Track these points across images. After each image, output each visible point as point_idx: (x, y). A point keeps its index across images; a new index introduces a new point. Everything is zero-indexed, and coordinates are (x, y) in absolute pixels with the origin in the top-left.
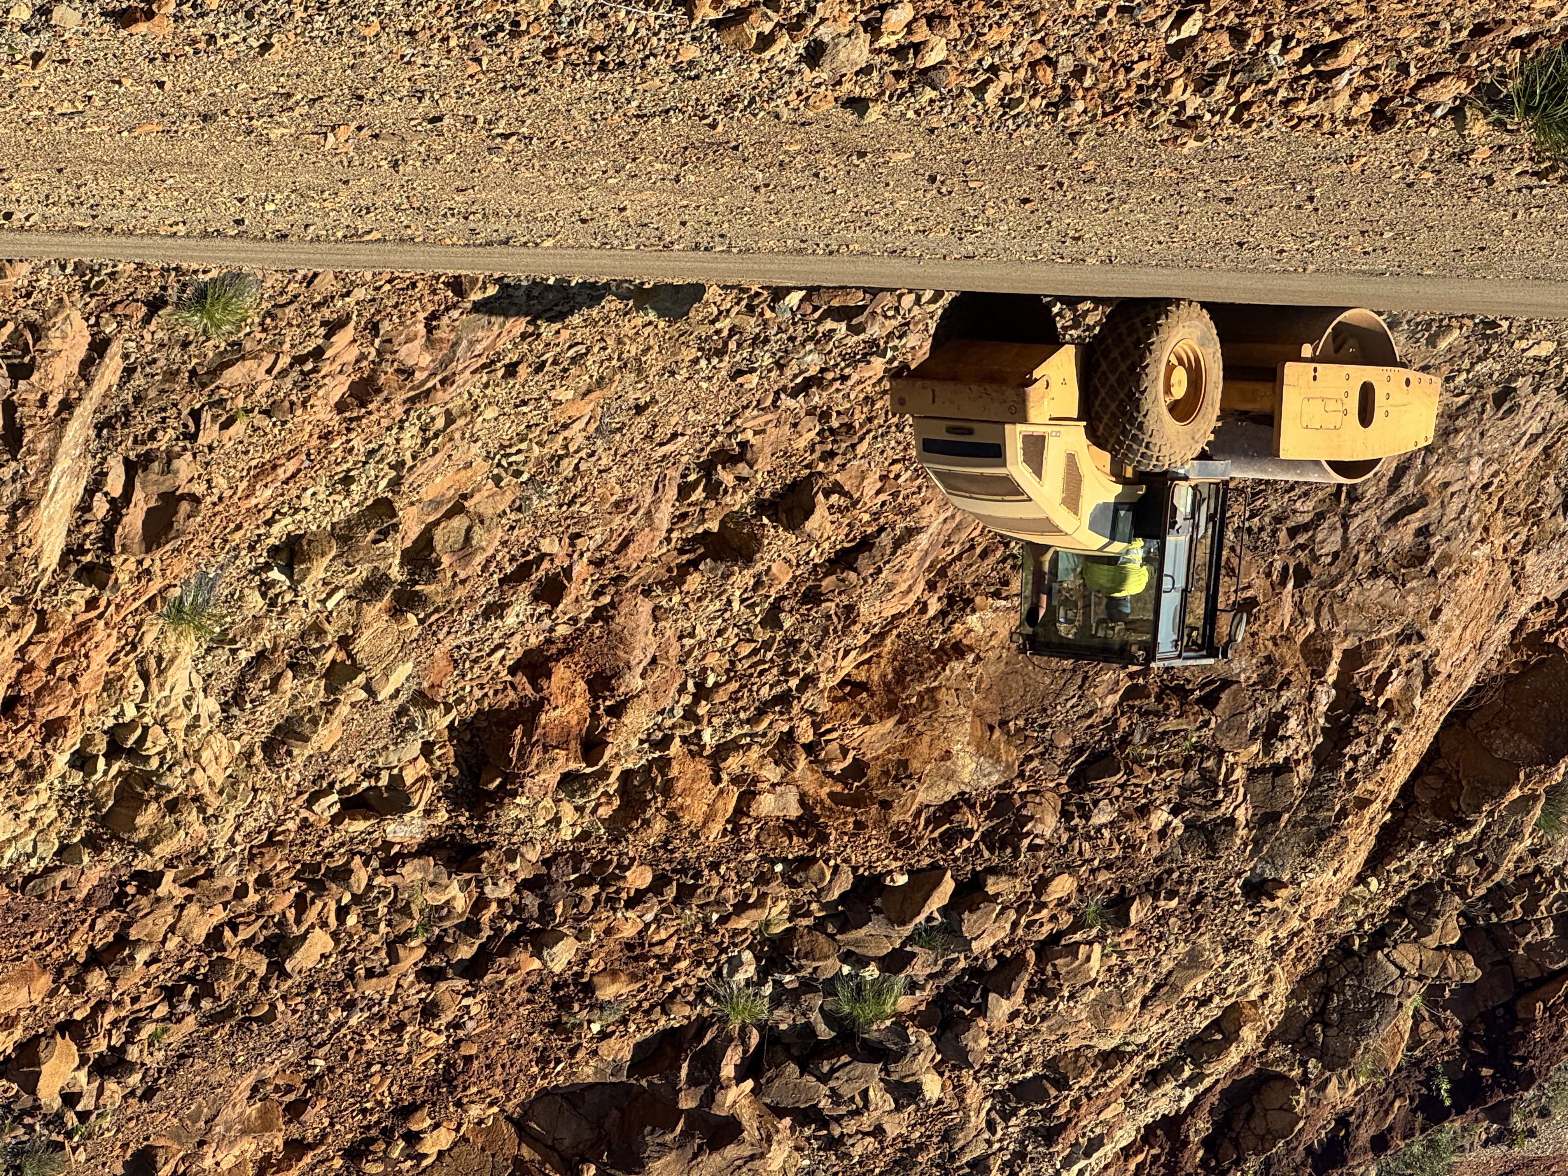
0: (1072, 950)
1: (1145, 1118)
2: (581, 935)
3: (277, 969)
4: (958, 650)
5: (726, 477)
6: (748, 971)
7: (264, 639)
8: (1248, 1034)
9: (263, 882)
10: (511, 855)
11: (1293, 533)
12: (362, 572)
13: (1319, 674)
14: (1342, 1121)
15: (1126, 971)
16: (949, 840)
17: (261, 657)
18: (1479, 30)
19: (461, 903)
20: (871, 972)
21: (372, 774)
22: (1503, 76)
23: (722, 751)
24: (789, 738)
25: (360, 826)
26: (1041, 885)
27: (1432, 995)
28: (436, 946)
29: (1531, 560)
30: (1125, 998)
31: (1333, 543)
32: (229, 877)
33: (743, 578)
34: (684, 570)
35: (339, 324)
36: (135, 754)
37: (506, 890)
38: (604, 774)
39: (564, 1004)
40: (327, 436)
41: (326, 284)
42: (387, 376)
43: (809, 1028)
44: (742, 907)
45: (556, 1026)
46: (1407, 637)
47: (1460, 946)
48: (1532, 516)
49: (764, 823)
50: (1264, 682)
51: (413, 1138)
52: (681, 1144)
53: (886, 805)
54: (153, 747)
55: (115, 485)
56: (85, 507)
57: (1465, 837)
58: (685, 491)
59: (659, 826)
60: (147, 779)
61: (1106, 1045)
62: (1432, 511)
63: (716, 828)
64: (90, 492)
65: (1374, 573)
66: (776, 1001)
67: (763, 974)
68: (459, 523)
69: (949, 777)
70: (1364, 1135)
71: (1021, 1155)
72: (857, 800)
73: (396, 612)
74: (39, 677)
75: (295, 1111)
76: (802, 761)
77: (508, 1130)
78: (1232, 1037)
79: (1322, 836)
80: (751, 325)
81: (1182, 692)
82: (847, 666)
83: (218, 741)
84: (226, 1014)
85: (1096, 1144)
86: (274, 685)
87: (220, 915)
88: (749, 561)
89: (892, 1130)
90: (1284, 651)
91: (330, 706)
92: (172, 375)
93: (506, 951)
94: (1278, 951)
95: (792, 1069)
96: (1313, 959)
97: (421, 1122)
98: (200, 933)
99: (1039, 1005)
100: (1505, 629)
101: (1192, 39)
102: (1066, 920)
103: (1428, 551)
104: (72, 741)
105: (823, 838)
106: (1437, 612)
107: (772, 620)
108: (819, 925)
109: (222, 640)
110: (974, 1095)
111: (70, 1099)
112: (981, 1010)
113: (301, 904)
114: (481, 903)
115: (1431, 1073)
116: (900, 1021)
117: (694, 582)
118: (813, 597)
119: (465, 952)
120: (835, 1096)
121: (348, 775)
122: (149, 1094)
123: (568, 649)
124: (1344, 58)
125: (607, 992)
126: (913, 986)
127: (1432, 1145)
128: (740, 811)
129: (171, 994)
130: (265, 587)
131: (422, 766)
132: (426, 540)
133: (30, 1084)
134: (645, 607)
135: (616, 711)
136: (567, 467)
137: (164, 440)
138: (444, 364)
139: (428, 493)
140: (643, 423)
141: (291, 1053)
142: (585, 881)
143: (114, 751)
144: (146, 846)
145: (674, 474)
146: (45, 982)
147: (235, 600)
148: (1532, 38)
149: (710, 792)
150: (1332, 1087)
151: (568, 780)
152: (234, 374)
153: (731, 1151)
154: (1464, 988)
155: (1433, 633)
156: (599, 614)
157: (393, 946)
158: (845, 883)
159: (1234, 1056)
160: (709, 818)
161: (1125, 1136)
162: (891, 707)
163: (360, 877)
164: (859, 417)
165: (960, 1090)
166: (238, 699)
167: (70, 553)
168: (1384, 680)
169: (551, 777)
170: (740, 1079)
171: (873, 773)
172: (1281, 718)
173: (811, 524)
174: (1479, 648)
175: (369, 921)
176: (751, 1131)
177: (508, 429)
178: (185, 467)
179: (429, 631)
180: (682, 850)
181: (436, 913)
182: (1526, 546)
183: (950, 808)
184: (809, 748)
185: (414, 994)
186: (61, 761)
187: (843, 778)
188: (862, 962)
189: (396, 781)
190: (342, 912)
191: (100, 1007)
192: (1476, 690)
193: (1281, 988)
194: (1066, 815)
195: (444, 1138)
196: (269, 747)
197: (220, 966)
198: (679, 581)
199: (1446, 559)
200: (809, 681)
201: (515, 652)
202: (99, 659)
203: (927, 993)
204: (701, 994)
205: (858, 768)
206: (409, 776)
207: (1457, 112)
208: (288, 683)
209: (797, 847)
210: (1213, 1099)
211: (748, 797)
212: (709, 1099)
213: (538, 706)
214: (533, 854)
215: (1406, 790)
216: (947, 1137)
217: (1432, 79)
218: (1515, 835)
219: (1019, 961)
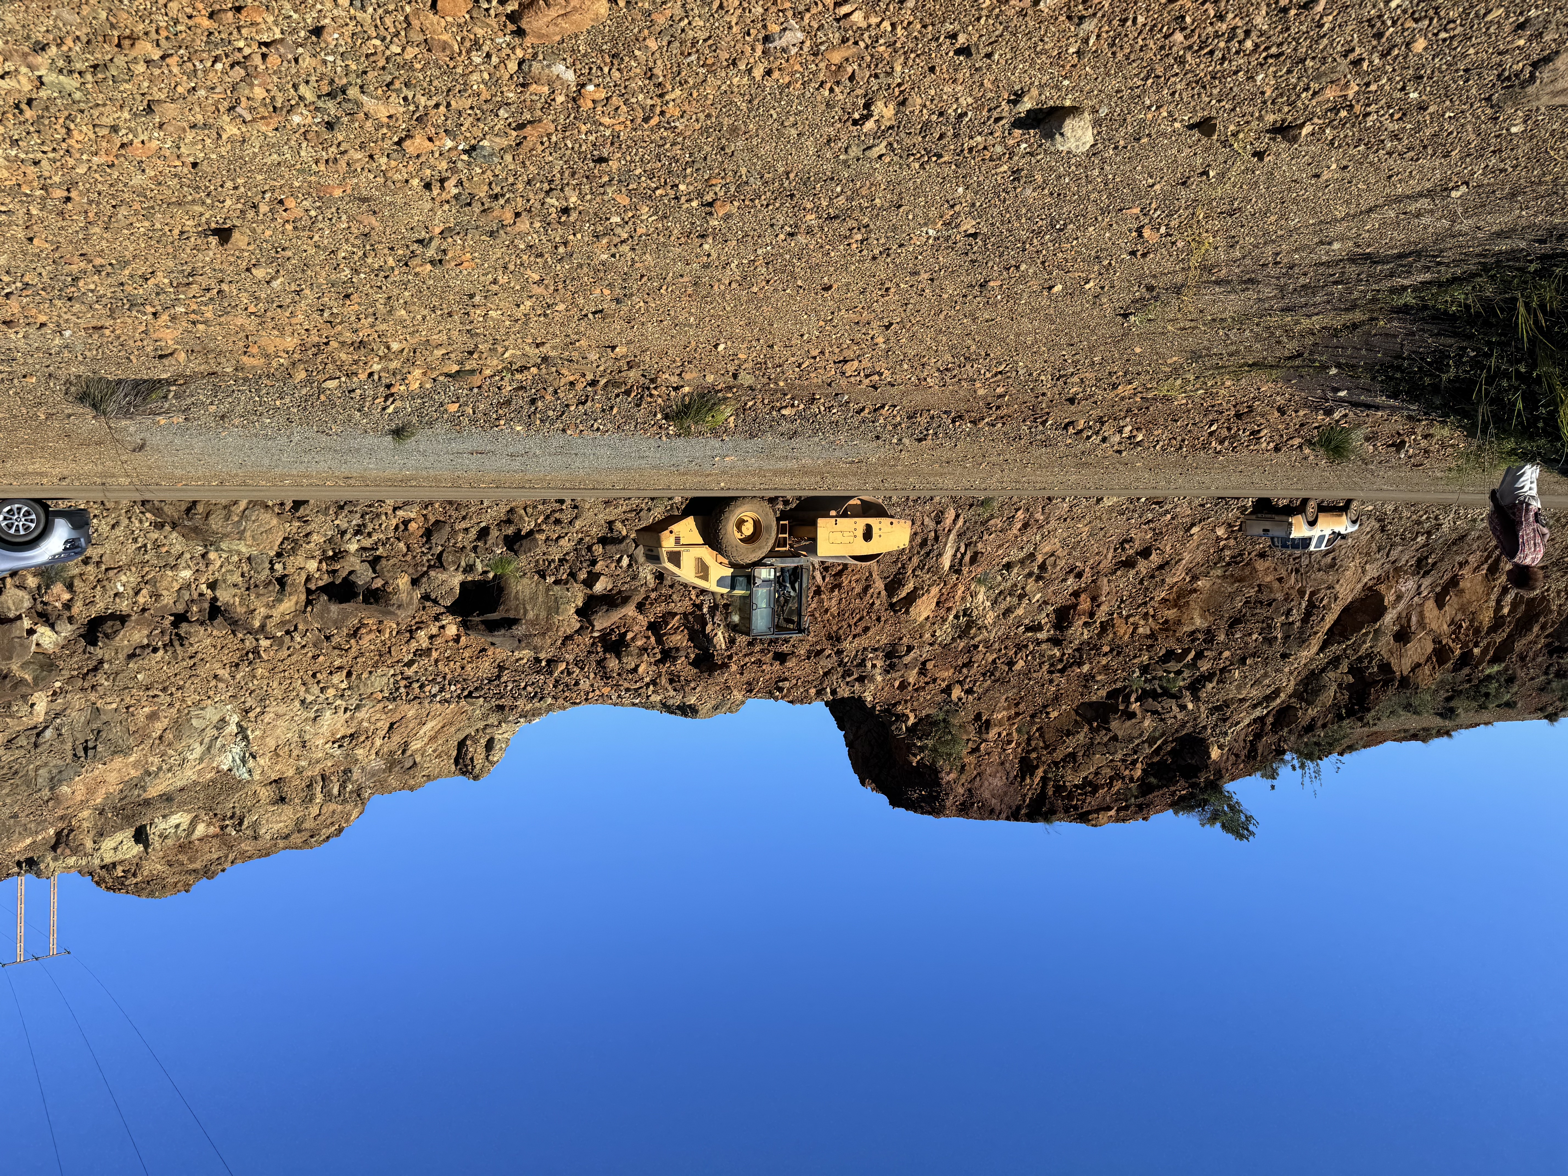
0: (1230, 671)
1: (1252, 717)
2: (1091, 663)
3: (1010, 669)
4: (1195, 591)
5: (1127, 546)
6: (1137, 674)
7: (1002, 587)
8: (1283, 695)
9: (1006, 648)
10: (1071, 642)
11: (1294, 559)
12: (1027, 571)
13: (1302, 598)
14: (1313, 719)
15: (1246, 677)
16: (1193, 641)
17: (1001, 593)
18: (1302, 425)
19: (1058, 654)
20: (1172, 675)
21: (1033, 621)
22: (1313, 437)
23: (1128, 617)
24: (1147, 614)
25: (1030, 634)
26: (1221, 653)
27: (1340, 686)
28: (1052, 665)
29: (1368, 567)
30: (1246, 684)
31: (1307, 562)
32: (996, 646)
33: (1132, 572)
34: (1116, 570)
35: (1019, 509)
36: (970, 615)
37: (1070, 651)
38: (1095, 622)
39: (1087, 681)
40: (1016, 537)
41: (1015, 499)
42: (1032, 522)
43: (1155, 689)
44: (1135, 657)
45: (1085, 686)
46: (1329, 588)
47: (1348, 673)
48: (1368, 554)
49: (1140, 635)
50: (1286, 600)
51: (1048, 713)
52: (1120, 718)
53: (1175, 631)
54: (975, 613)
55: (962, 550)
56: (955, 555)
57: (1349, 643)
58: (1115, 550)
59: (1111, 635)
60: (973, 622)
61: (1241, 697)
62: (1337, 553)
63: (1127, 637)
64: (956, 552)
65: (1319, 570)
66: (1145, 682)
67: (1142, 675)
68: (1053, 558)
69: (1193, 624)
70: (1319, 723)
71: (1216, 725)
72: (1167, 630)
73: (1037, 581)
74: (945, 596)
75: (1017, 705)
76: (1151, 620)
77: (1073, 712)
78: (1278, 696)
79: (1304, 642)
80: (1132, 507)
81: (1261, 603)
82: (1163, 595)
83: (991, 613)
84: (998, 680)
85: (1238, 723)
86: (1005, 599)
87: (995, 656)
88: (1134, 568)
89: (1179, 717)
90: (1292, 591)
91: (1019, 604)
92: (976, 523)
93: (1071, 666)
94: (1291, 673)
95: (1150, 700)
96: (1303, 675)
97: (1050, 709)
98: (990, 660)
99: (1221, 685)
100: (1360, 586)
101: (1214, 431)
102: (1228, 663)
103: (1335, 564)
104: (954, 612)
105: (1157, 640)
106: (1338, 581)
107: (1141, 582)
108: (1157, 662)
109: (991, 588)
110: (1202, 709)
111: (960, 699)
112: (1204, 686)
113: (1016, 653)
114: (1063, 654)
115: (1340, 707)
116: (1180, 688)
117: (1119, 573)
118: (1153, 577)
119: (1059, 667)
120: (1163, 708)
121: (1027, 621)
122: (979, 699)
123: (1085, 590)
124: (1262, 434)
125: (1099, 678)
126: (1184, 679)
127: (1340, 727)
128: (1133, 632)
129: (984, 675)
130: (1002, 575)
131: (1046, 620)
132: (1044, 563)
133: (950, 695)
134: (1105, 580)
135: (1098, 606)
136: (1082, 544)
137: (974, 539)
138: (1047, 518)
139: (1044, 551)
140: (1103, 533)
141: (1015, 690)
142: (1091, 649)
143: (964, 615)
144: (973, 638)
145: (1112, 546)
146: (952, 671)
147: (995, 578)
148: (1320, 426)
149: (1125, 627)
150: (1310, 710)
151: (1086, 624)
152: (992, 522)
153: (1134, 721)
154: (1349, 684)
155: (1337, 587)
156: (1093, 581)
157: (1041, 665)
158: (1163, 651)
159: (1278, 701)
160: (1125, 634)
161: (1247, 722)
162: (1175, 606)
163: (1031, 647)
164: (1164, 530)
165: (1199, 708)
166: (995, 602)
167: (951, 567)
168: (1322, 599)
169: (1081, 622)
170: (1136, 702)
171: (1171, 623)
172: (1291, 610)
173: (1151, 558)
174: (1352, 591)
175: (1034, 658)
176: (1139, 715)
177: (1065, 535)
178: (980, 545)
179: (1046, 586)
180: (1117, 642)
181: (1052, 656)
182: (1366, 563)
183: (1193, 632)
184: (1153, 616)
185: (1047, 677)
186: (951, 617)
187: (1163, 624)
188: (1170, 672)
189: (1040, 623)
190: (1027, 656)
191: (966, 677)
192: (1351, 603)
193: (1292, 683)
194: (1227, 635)
195: (1056, 714)
196: (1004, 614)
197: (996, 668)
198: (1115, 573)
199: (1341, 566)
200: (1152, 599)
201: (1070, 590)
202: (960, 592)
203: (1188, 681)
204: (1125, 679)
205: (1166, 621)
206: (1043, 622)
207: (1300, 447)
208: (1008, 599)
209: (1149, 642)
210: (1274, 712)
211: (1135, 629)
212: (1127, 707)
213: (1077, 605)
214: (1077, 642)
215: (1329, 629)
216: (1195, 719)
217: (1291, 438)
218: (1364, 642)
219: (1214, 674)
